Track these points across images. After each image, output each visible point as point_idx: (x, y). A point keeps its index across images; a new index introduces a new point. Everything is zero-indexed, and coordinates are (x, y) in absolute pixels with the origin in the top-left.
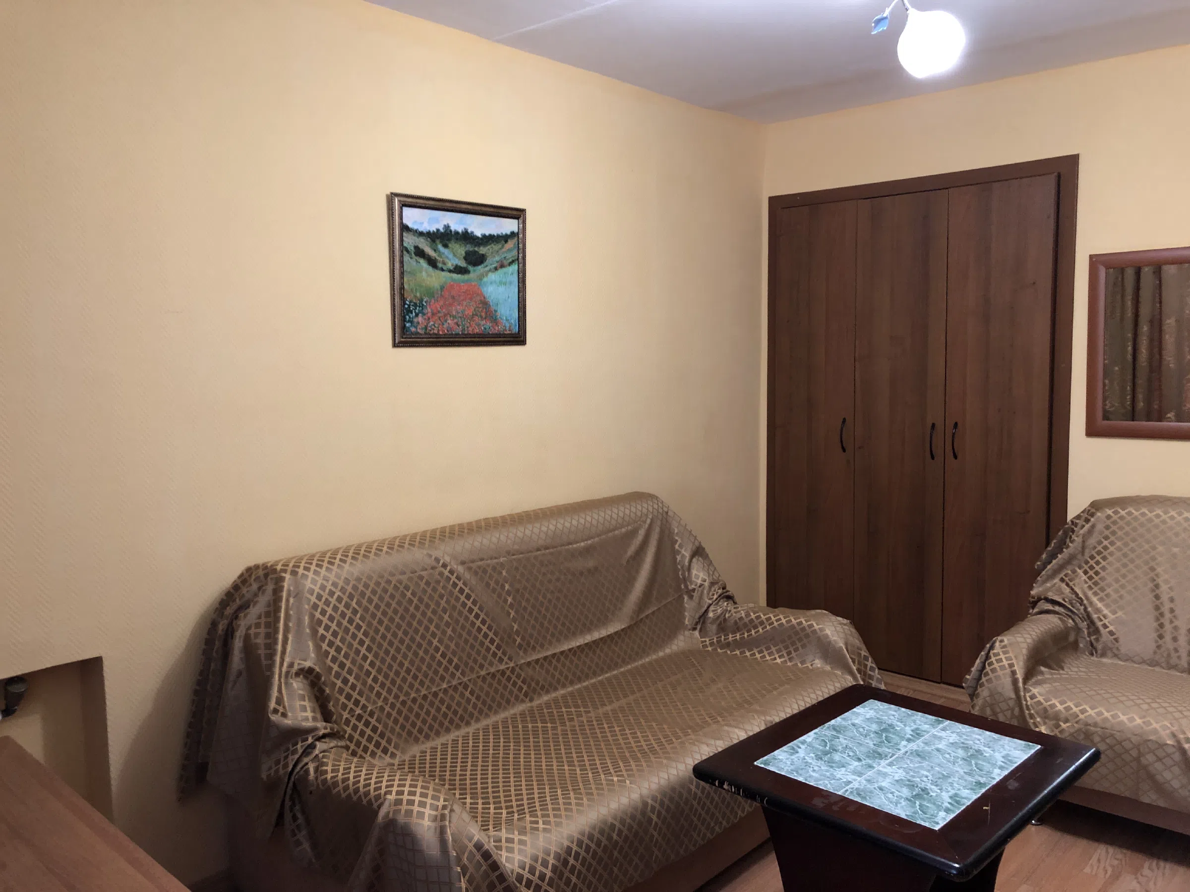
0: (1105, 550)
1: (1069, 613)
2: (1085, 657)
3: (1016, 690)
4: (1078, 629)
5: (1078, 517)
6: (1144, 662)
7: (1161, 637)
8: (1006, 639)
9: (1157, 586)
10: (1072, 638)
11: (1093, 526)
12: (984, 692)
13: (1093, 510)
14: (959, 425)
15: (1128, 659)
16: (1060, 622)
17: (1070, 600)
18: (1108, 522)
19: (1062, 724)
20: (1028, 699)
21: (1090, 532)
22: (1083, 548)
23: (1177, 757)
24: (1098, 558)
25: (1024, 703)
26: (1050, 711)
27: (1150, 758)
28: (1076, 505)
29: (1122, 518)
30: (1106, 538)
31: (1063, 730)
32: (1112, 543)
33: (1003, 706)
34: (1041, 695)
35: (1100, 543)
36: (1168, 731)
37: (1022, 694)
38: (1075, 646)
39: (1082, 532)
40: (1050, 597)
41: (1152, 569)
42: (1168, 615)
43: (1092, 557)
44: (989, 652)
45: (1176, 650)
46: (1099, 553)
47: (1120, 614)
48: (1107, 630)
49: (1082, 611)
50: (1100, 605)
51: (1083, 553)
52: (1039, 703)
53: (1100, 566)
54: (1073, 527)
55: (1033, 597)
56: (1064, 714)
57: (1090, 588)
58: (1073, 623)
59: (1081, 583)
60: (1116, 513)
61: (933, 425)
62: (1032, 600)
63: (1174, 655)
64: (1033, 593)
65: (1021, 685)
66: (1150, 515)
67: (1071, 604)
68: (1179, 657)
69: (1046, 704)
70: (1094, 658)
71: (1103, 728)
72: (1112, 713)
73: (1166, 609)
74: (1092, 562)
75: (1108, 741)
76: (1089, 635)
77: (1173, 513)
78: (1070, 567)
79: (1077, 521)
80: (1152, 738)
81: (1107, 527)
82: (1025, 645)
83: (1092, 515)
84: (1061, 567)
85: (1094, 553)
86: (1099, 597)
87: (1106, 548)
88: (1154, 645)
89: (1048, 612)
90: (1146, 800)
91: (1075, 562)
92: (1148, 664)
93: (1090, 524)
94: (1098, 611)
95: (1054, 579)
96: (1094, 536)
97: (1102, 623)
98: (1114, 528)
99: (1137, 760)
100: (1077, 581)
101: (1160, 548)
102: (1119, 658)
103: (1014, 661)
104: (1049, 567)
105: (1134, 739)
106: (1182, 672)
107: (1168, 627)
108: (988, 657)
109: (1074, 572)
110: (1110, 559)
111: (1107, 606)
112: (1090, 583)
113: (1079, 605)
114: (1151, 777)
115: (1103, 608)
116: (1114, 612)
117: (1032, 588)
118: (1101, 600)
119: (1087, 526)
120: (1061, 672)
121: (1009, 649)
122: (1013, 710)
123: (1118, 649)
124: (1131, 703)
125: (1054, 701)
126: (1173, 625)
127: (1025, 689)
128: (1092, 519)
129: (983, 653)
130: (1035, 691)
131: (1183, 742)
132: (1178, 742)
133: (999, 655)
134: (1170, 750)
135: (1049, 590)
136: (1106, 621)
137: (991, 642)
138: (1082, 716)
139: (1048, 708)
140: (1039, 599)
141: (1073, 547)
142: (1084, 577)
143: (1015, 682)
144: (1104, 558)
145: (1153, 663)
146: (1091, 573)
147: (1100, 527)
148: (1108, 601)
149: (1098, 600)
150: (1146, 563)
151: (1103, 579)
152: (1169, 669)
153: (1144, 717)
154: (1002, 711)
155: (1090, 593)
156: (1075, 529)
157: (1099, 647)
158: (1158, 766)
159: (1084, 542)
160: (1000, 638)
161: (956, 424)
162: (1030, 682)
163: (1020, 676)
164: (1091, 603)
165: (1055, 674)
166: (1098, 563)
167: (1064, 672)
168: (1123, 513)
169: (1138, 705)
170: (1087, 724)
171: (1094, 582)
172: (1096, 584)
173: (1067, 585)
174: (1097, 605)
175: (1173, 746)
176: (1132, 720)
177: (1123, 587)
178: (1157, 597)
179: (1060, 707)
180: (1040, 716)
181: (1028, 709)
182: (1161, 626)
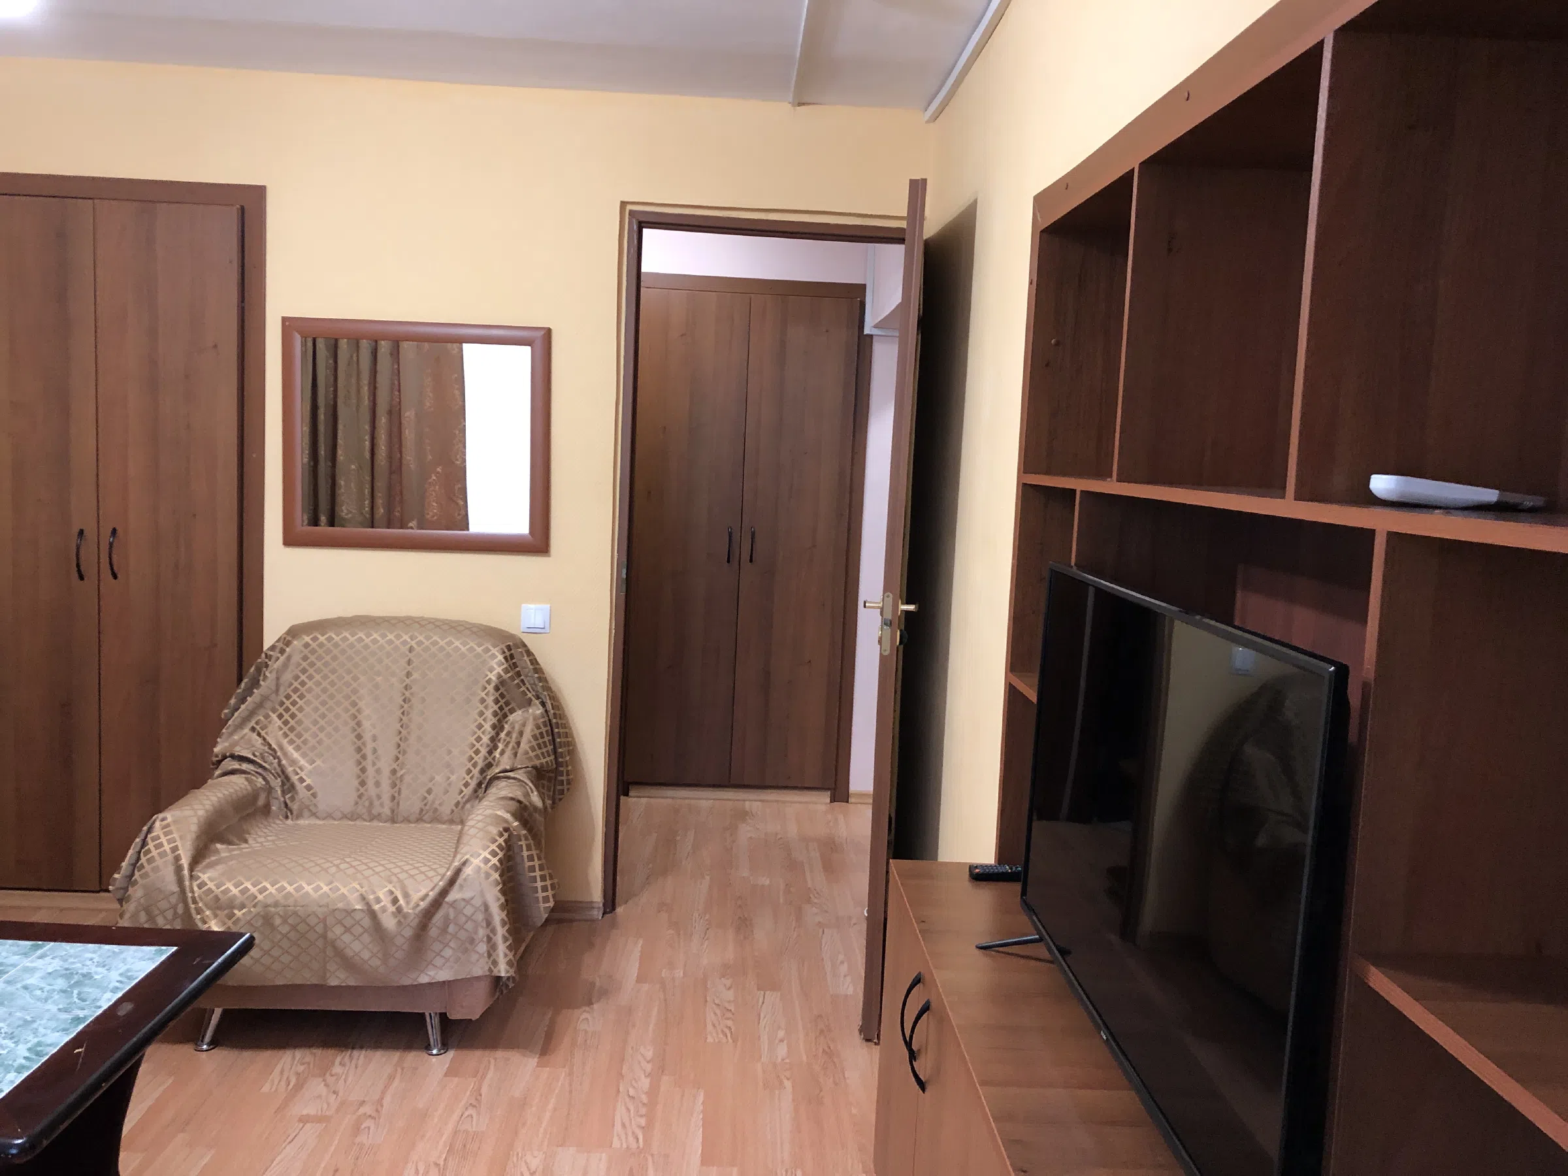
0: (303, 686)
1: (260, 770)
2: (278, 822)
3: (180, 881)
4: (269, 789)
5: (273, 648)
6: (345, 817)
7: (363, 783)
8: (169, 815)
9: (359, 724)
10: (261, 801)
11: (289, 658)
12: (136, 893)
13: (289, 638)
14: (120, 531)
15: (330, 816)
16: (246, 783)
17: (261, 754)
18: (306, 651)
19: (236, 911)
20: (196, 889)
21: (285, 665)
22: (278, 686)
23: (367, 922)
24: (295, 697)
25: (190, 895)
26: (223, 898)
27: (338, 930)
28: (272, 633)
29: (321, 645)
30: (304, 671)
31: (238, 919)
32: (310, 677)
33: (163, 905)
34: (211, 880)
35: (297, 678)
36: (357, 894)
37: (187, 883)
38: (266, 810)
39: (275, 666)
40: (236, 754)
41: (354, 704)
42: (370, 757)
43: (288, 697)
44: (146, 837)
45: (379, 797)
46: (296, 690)
47: (318, 762)
48: (305, 784)
49: (276, 765)
50: (296, 755)
51: (277, 690)
52: (210, 891)
53: (297, 706)
54: (267, 660)
55: (217, 756)
56: (241, 899)
57: (286, 735)
58: (264, 783)
59: (275, 732)
60: (315, 639)
61: (81, 532)
62: (215, 759)
63: (376, 803)
64: (216, 750)
65: (186, 872)
66: (352, 639)
67: (263, 758)
68: (382, 805)
69: (218, 891)
70: (289, 822)
71: (284, 906)
72: (295, 885)
73: (368, 750)
74: (288, 703)
75: (290, 921)
76: (284, 793)
77: (375, 636)
78: (262, 712)
79: (271, 653)
80: (340, 905)
81: (305, 658)
82: (195, 820)
83: (288, 644)
84: (252, 713)
85: (289, 691)
86: (295, 745)
87: (303, 684)
88: (354, 795)
89: (233, 772)
90: (333, 982)
91: (268, 705)
92: (349, 819)
93: (286, 655)
94: (293, 762)
95: (242, 729)
96: (289, 670)
97: (297, 777)
98: (312, 658)
99: (324, 936)
100: (270, 729)
101: (362, 678)
102: (317, 818)
103: (179, 843)
104: (236, 714)
105: (320, 912)
106: (385, 822)
107: (371, 771)
108: (144, 843)
109: (267, 717)
110: (308, 696)
111: (304, 755)
112: (286, 729)
113: (271, 758)
114: (340, 954)
115: (300, 758)
116: (312, 762)
117: (215, 744)
118: (298, 748)
119: (282, 658)
120: (244, 845)
121: (172, 828)
122: (175, 908)
123: (315, 805)
124: (318, 869)
125: (229, 885)
126: (376, 767)
127: (191, 877)
128: (288, 649)
129: (137, 840)
130: (204, 877)
131: (372, 903)
132: (368, 904)
133: (159, 838)
134: (358, 916)
135: (236, 744)
136: (302, 774)
137: (149, 824)
138: (260, 897)
139: (220, 896)
140: (225, 757)
141: (266, 685)
142: (279, 723)
143: (179, 869)
144: (301, 697)
145: (353, 816)
146: (286, 716)
147: (296, 658)
148: (304, 748)
149: (294, 749)
150: (347, 697)
151: (300, 722)
152: (371, 820)
153: (331, 883)
154: (162, 912)
155: (285, 742)
156: (269, 663)
157: (295, 807)
158: (347, 938)
159: (278, 679)
160: (161, 816)
161: (114, 531)
162: (200, 867)
163: (185, 862)
164: (285, 754)
165: (233, 850)
166: (294, 703)
167: (247, 846)
168: (322, 639)
169: (326, 870)
170: (266, 906)
171: (290, 729)
172: (292, 729)
173: (259, 735)
174: (292, 754)
175: (362, 910)
176: (318, 888)
177: (322, 729)
178: (359, 737)
179: (235, 891)
180: (209, 908)
181: (195, 901)
182: (363, 770)
